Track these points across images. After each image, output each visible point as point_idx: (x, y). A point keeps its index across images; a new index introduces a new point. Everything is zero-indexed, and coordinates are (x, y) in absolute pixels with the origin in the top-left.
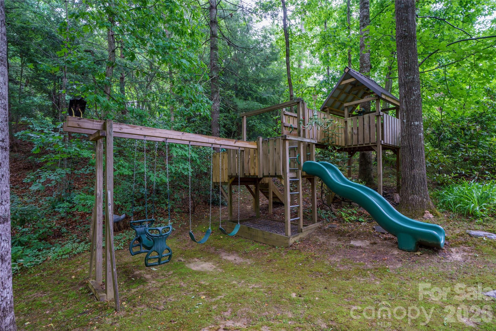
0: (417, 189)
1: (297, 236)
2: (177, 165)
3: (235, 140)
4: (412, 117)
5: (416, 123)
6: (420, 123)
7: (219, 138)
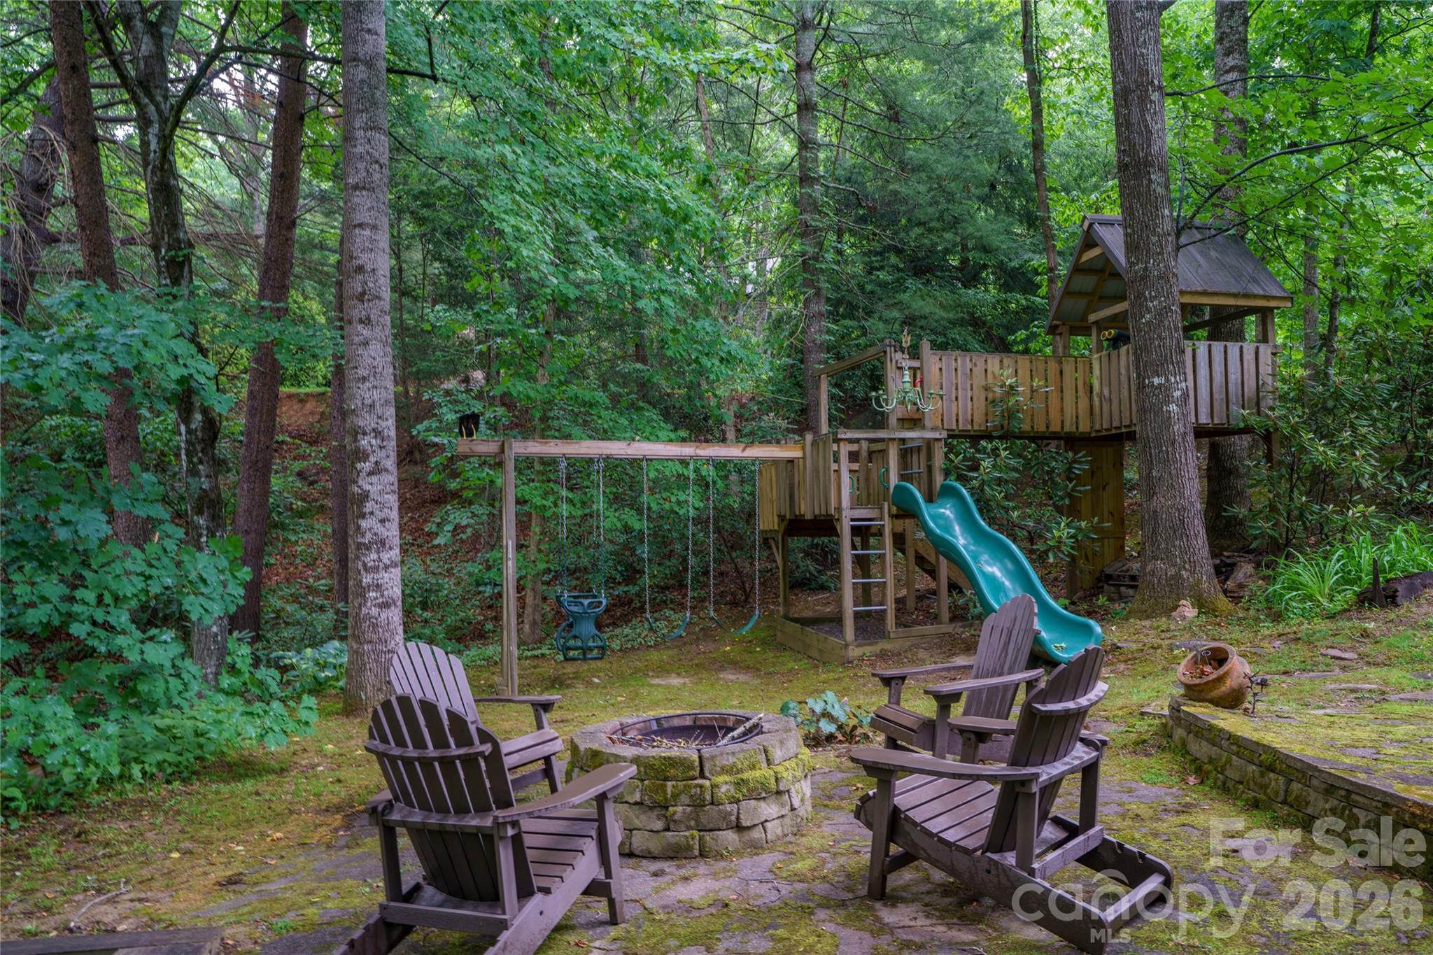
0: (1163, 546)
1: (871, 644)
2: (665, 495)
3: (742, 446)
4: (1145, 366)
5: (1156, 381)
6: (1168, 380)
7: (704, 444)
